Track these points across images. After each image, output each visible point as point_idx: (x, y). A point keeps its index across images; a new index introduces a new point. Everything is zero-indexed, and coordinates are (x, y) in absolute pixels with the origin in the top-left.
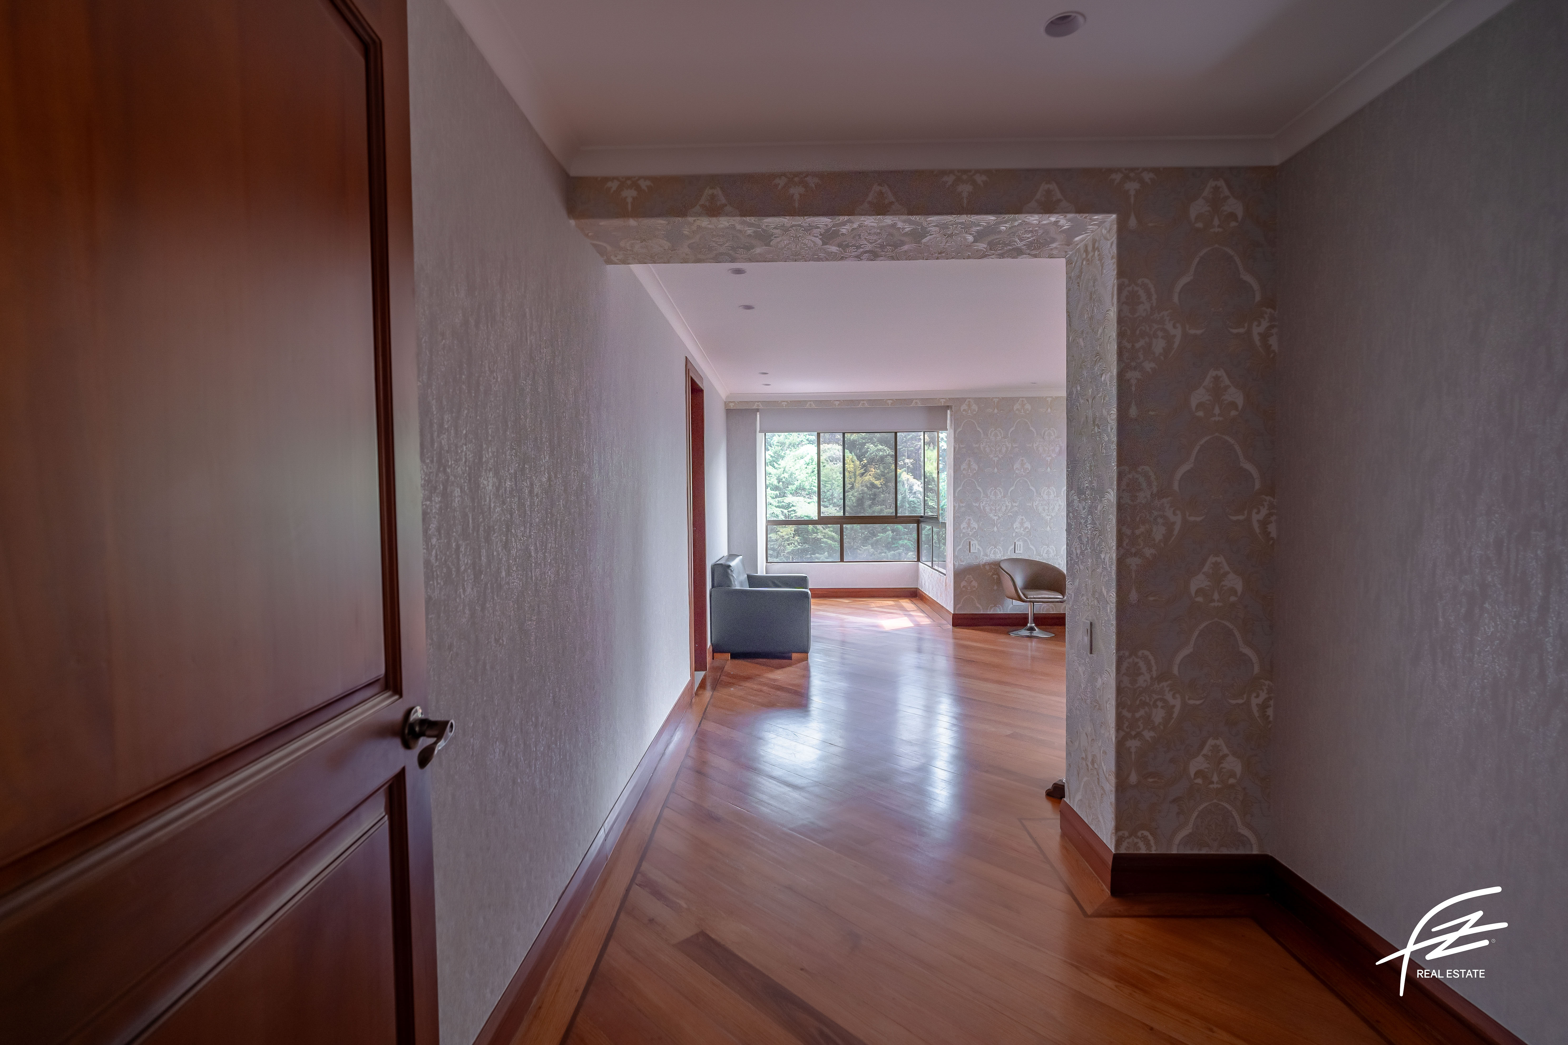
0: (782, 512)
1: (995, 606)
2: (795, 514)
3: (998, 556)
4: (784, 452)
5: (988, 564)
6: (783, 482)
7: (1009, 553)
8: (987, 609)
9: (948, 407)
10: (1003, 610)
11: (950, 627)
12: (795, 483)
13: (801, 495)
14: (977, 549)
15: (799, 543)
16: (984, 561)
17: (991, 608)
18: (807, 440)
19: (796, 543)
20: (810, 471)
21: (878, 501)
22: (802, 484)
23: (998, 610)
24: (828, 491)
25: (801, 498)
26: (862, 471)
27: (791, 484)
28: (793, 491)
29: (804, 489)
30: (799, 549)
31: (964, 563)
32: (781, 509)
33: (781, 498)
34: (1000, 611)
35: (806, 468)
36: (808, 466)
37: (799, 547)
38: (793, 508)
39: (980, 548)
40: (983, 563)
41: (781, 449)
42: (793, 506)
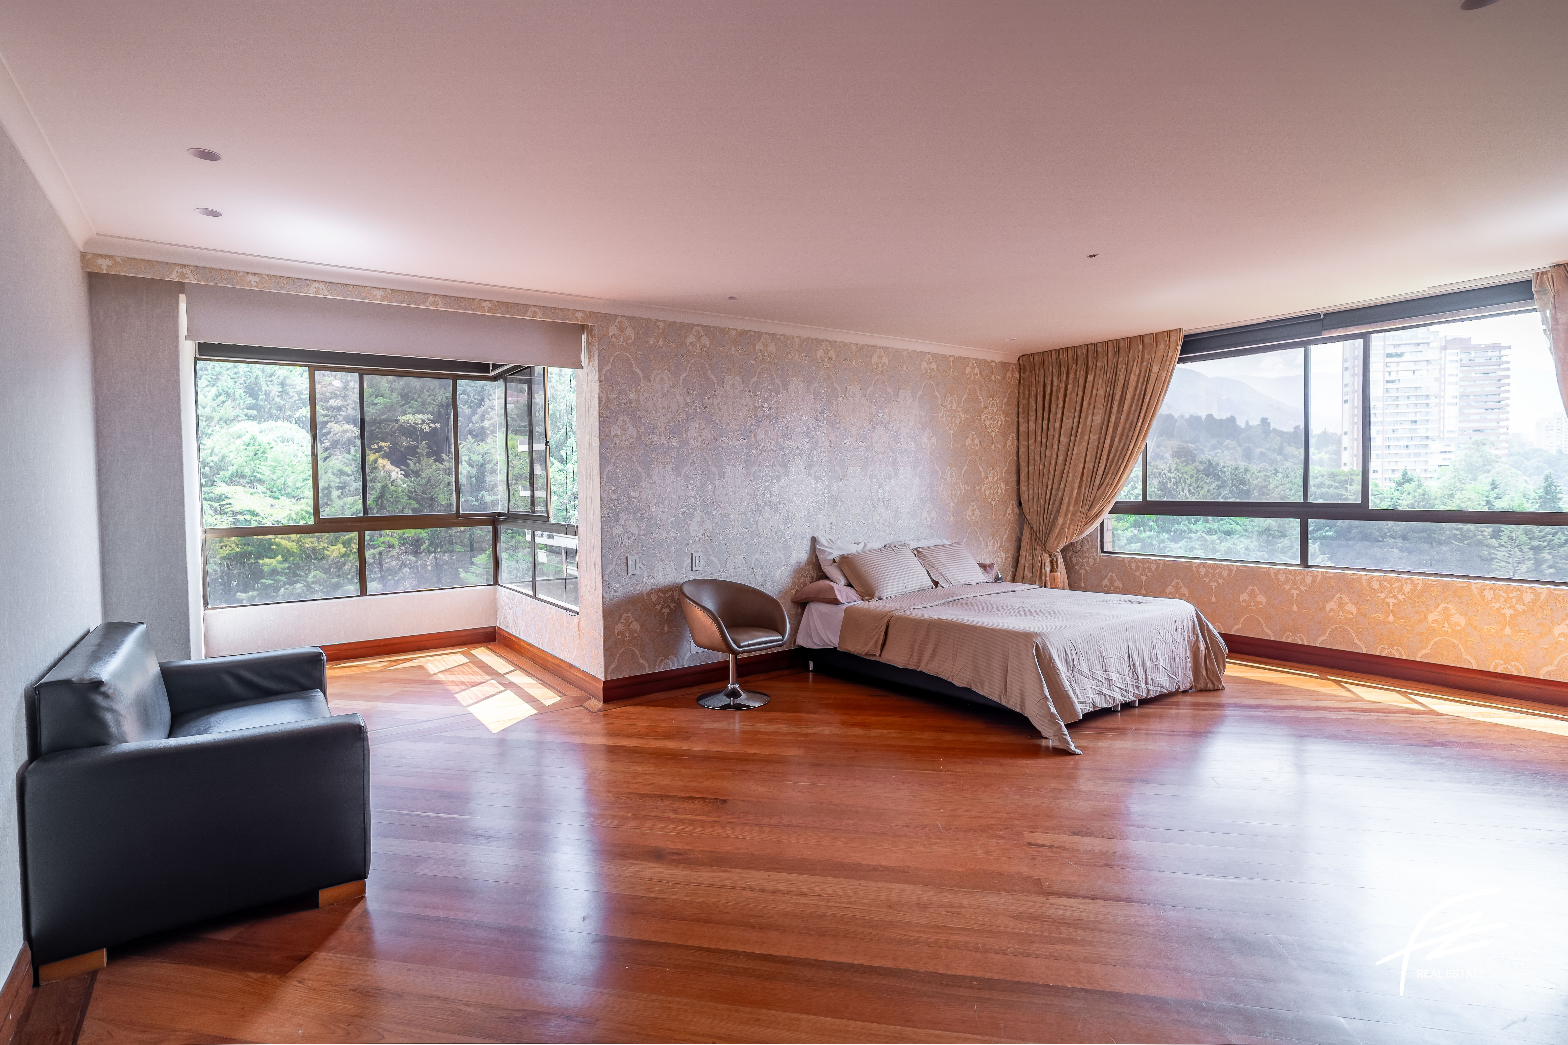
0: (211, 506)
1: (666, 657)
2: (231, 509)
3: (668, 577)
4: (211, 429)
5: (655, 593)
6: (211, 468)
7: (684, 572)
8: (655, 665)
9: (582, 328)
10: (678, 662)
11: (600, 705)
12: (229, 468)
13: (239, 484)
14: (638, 568)
15: (237, 545)
16: (649, 588)
17: (661, 661)
18: (246, 415)
19: (233, 545)
20: (252, 454)
21: (349, 490)
22: (239, 470)
23: (671, 663)
24: (279, 479)
25: (240, 488)
26: (326, 454)
27: (223, 470)
28: (227, 479)
29: (243, 476)
30: (237, 553)
31: (618, 594)
32: (209, 502)
33: (208, 488)
34: (674, 665)
35: (246, 449)
36: (248, 448)
37: (238, 550)
38: (227, 501)
39: (644, 569)
40: (647, 591)
41: (207, 425)
42: (227, 497)
